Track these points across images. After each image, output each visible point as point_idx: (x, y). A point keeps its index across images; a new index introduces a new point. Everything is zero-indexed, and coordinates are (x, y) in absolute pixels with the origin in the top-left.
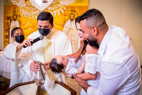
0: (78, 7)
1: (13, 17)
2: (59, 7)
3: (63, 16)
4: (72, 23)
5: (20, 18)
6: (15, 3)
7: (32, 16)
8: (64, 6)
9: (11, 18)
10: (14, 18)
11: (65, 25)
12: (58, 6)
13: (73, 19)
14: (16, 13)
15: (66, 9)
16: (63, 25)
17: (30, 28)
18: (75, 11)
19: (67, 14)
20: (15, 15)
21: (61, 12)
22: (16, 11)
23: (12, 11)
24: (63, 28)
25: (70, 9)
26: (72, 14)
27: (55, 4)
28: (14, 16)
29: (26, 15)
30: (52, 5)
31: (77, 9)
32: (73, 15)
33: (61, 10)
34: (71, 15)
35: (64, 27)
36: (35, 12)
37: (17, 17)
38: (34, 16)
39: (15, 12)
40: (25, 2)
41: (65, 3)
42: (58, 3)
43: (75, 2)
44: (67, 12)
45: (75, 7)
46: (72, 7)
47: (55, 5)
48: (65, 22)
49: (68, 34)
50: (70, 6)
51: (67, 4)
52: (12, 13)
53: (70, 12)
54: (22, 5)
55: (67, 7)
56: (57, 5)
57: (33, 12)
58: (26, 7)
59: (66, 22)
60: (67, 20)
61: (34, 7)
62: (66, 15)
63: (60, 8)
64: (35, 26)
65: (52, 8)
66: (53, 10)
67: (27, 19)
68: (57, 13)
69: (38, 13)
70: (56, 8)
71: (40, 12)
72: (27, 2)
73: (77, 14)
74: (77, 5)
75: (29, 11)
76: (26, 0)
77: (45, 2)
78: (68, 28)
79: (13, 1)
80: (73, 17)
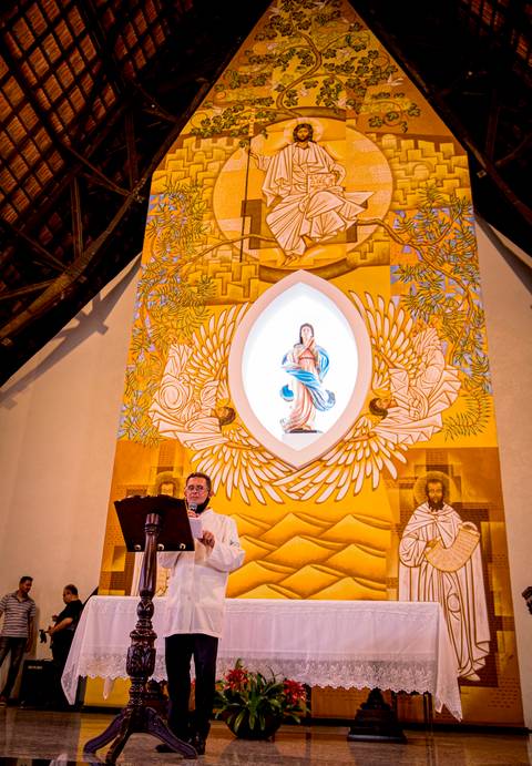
0: (459, 452)
2: (375, 449)
3: (397, 491)
4: (440, 518)
6: (173, 431)
7: (250, 488)
8: (397, 448)
11: (408, 528)
12: (371, 448)
13: (442, 500)
14: (175, 474)
15: (404, 461)
16: (400, 529)
18: (444, 468)
19: (411, 481)
20: (166, 483)
21: (384, 472)
22: (176, 464)
23: (155, 463)
24: (401, 539)
25: (423, 461)
26: (434, 481)
27: (355, 440)
28: (165, 486)
29: (223, 484)
30: (342, 444)
31: (452, 461)
32: (439, 485)
33: (384, 465)
34: (431, 486)
35: (405, 533)
36: (266, 471)
37: (175, 490)
38: (260, 487)
39: (172, 469)
40: (218, 430)
41: (402, 438)
42: (370, 437)
43: (443, 434)
44: (410, 473)
45: (442, 452)
46: (429, 452)
47: (358, 444)
48: (406, 513)
49: (425, 563)
50: (421, 450)
51: (410, 442)
52: (155, 471)
53: (424, 474)
54: (204, 439)
55: (412, 454)
56: (365, 444)
57: (258, 471)
58: (225, 448)
59: (412, 513)
60: (417, 505)
61: (261, 449)
62: (410, 486)
63: (377, 454)
64: (266, 530)
65: (346, 454)
66: (348, 463)
67: (229, 500)
68: (368, 477)
69: (281, 474)
70: (359, 456)
71: (291, 471)
72: (227, 428)
73: (457, 480)
74: (451, 444)
75: (235, 468)
76: (223, 422)
77: (300, 431)
78: (421, 538)
79: (163, 426)
80: (438, 491)
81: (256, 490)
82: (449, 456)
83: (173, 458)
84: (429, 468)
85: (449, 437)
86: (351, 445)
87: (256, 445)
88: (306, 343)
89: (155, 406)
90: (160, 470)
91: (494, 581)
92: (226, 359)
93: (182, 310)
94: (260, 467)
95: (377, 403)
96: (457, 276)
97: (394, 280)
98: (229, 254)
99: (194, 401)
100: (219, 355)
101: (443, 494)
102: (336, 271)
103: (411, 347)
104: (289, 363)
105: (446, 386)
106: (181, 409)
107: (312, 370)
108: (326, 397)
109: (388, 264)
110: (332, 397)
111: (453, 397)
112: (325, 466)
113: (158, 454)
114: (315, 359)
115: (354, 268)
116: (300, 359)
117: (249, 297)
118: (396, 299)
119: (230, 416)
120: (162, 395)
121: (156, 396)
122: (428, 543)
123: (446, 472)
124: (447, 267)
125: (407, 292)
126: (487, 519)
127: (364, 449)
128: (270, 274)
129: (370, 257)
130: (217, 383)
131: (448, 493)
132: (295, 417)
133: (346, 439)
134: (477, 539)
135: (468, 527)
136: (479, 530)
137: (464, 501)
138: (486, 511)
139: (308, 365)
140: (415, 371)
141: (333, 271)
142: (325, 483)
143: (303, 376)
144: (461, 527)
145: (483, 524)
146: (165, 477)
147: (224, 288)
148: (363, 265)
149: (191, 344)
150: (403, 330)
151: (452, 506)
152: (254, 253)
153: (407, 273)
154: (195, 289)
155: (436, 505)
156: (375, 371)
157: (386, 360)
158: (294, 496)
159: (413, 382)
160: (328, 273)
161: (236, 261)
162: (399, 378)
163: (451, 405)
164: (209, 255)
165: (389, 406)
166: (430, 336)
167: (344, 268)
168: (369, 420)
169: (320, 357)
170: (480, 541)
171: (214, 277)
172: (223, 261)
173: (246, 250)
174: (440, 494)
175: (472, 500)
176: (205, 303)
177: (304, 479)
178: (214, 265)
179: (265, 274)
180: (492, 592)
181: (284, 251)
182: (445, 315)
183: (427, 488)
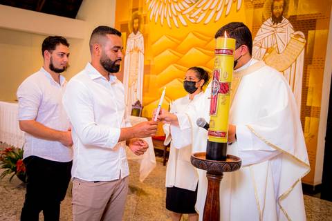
1: (133, 23)
4: (278, 30)
5: (146, 25)
7: (172, 18)
10: (135, 25)
17: (167, 52)
19: (262, 2)
20: (136, 18)
23: (131, 7)
28: (135, 21)
29: (160, 16)
32: (282, 2)
34: (276, 3)
36: (180, 5)
38: (177, 16)
39: (137, 9)
52: (131, 12)
60: (264, 20)
62: (261, 6)
64: (179, 44)
67: (162, 26)
68: (234, 2)
69: (187, 6)
71: (192, 3)
78: (263, 46)
81: (174, 19)
91: (311, 79)
101: (284, 9)
122: (267, 49)
126: (314, 28)
131: (288, 8)
134: (303, 45)
135: (298, 36)
136: (306, 38)
137: (298, 14)
138: (315, 21)
142: (210, 9)
144: (292, 36)
145: (311, 32)
151: (289, 19)
155: (277, 19)
158: (193, 21)
170: (306, 47)
174: (282, 10)
175: (305, 12)
177: (199, 8)
180: (307, 88)
183: (273, 6)
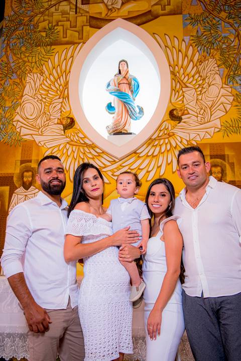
0: (232, 146)
2: (174, 145)
6: (31, 135)
8: (190, 143)
9: (15, 179)
18: (223, 157)
20: (27, 171)
22: (34, 158)
23: (19, 157)
25: (208, 152)
26: (215, 166)
27: (159, 138)
28: (25, 174)
30: (150, 141)
31: (227, 152)
32: (219, 169)
36: (97, 161)
37: (33, 176)
41: (192, 136)
42: (170, 136)
43: (221, 134)
45: (221, 146)
46: (212, 146)
47: (162, 141)
50: (206, 144)
51: (198, 139)
52: (19, 163)
54: (53, 140)
56: (167, 141)
58: (68, 146)
61: (93, 146)
65: (154, 148)
66: (154, 154)
68: (169, 164)
69: (108, 164)
70: (163, 149)
71: (115, 161)
72: (69, 132)
73: (232, 165)
74: (226, 140)
75: (76, 159)
76: (66, 128)
77: (120, 133)
79: (24, 131)
80: (218, 172)
82: (226, 149)
83: (31, 154)
84: (212, 157)
85: (226, 135)
86: (156, 143)
87: (89, 143)
88: (123, 73)
89: (18, 118)
90: (22, 162)
92: (67, 83)
93: (35, 49)
94: (93, 158)
95: (175, 112)
96: (231, 21)
97: (185, 25)
98: (67, 8)
99: (45, 113)
100: (62, 81)
101: (222, 175)
102: (144, 19)
103: (198, 72)
104: (112, 87)
105: (223, 99)
106: (36, 119)
107: (128, 92)
108: (137, 110)
109: (181, 14)
110: (141, 110)
111: (228, 107)
112: (139, 157)
113: (20, 151)
114: (129, 84)
115: (156, 17)
116: (119, 84)
117: (82, 39)
118: (187, 39)
119: (70, 124)
120: (22, 109)
121: (18, 110)
123: (224, 160)
124: (223, 15)
125: (195, 34)
127: (166, 144)
128: (97, 23)
129: (168, 8)
130: (61, 100)
131: (226, 174)
132: (116, 124)
133: (153, 137)
137: (236, 180)
139: (125, 88)
140: (201, 89)
141: (142, 19)
142: (139, 169)
143: (121, 95)
146: (26, 167)
147: (65, 33)
148: (163, 15)
149: (42, 73)
150: (191, 60)
152: (85, 7)
153: (194, 20)
154: (44, 34)
156: (173, 90)
157: (180, 82)
159: (200, 97)
160: (139, 21)
161: (72, 13)
162: (190, 94)
163: (227, 112)
164: (53, 9)
165: (183, 114)
166: (211, 65)
167: (150, 17)
168: (170, 124)
169: (133, 83)
171: (57, 25)
172: (64, 13)
173: (79, 5)
176: (51, 44)
177: (124, 166)
178: (57, 16)
179: (94, 22)
181: (106, 5)
182: (221, 49)
183: (211, 171)
